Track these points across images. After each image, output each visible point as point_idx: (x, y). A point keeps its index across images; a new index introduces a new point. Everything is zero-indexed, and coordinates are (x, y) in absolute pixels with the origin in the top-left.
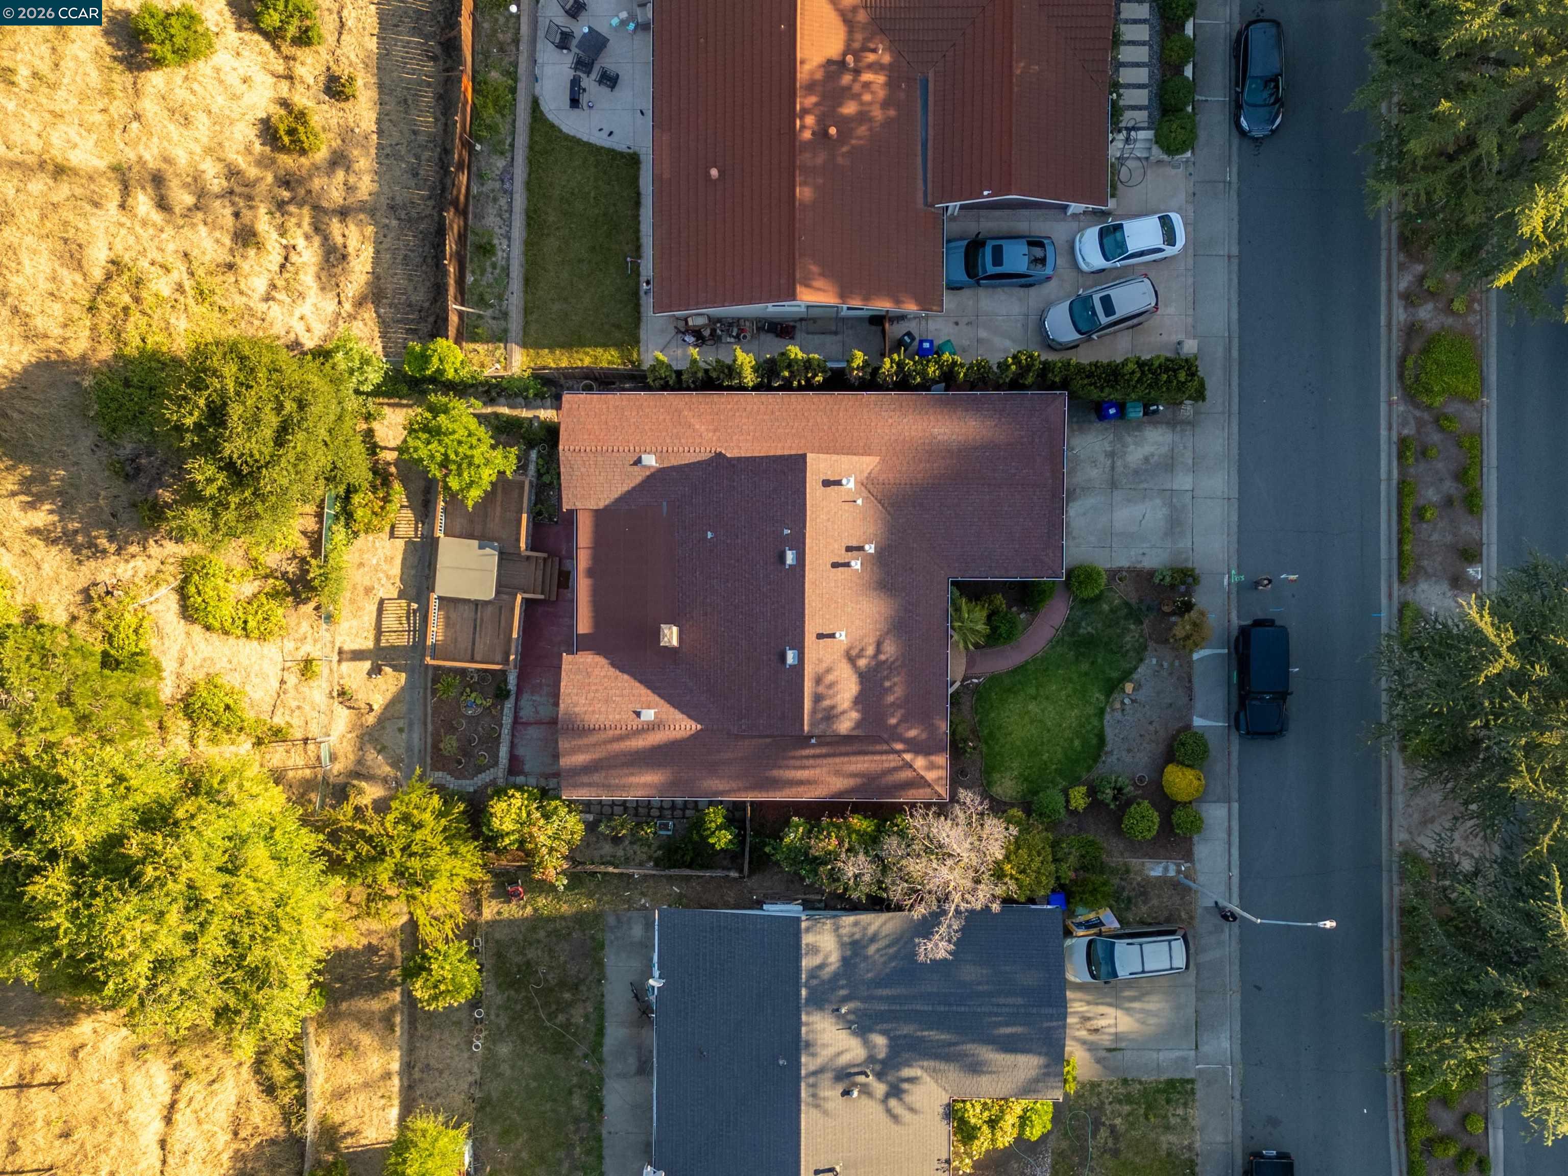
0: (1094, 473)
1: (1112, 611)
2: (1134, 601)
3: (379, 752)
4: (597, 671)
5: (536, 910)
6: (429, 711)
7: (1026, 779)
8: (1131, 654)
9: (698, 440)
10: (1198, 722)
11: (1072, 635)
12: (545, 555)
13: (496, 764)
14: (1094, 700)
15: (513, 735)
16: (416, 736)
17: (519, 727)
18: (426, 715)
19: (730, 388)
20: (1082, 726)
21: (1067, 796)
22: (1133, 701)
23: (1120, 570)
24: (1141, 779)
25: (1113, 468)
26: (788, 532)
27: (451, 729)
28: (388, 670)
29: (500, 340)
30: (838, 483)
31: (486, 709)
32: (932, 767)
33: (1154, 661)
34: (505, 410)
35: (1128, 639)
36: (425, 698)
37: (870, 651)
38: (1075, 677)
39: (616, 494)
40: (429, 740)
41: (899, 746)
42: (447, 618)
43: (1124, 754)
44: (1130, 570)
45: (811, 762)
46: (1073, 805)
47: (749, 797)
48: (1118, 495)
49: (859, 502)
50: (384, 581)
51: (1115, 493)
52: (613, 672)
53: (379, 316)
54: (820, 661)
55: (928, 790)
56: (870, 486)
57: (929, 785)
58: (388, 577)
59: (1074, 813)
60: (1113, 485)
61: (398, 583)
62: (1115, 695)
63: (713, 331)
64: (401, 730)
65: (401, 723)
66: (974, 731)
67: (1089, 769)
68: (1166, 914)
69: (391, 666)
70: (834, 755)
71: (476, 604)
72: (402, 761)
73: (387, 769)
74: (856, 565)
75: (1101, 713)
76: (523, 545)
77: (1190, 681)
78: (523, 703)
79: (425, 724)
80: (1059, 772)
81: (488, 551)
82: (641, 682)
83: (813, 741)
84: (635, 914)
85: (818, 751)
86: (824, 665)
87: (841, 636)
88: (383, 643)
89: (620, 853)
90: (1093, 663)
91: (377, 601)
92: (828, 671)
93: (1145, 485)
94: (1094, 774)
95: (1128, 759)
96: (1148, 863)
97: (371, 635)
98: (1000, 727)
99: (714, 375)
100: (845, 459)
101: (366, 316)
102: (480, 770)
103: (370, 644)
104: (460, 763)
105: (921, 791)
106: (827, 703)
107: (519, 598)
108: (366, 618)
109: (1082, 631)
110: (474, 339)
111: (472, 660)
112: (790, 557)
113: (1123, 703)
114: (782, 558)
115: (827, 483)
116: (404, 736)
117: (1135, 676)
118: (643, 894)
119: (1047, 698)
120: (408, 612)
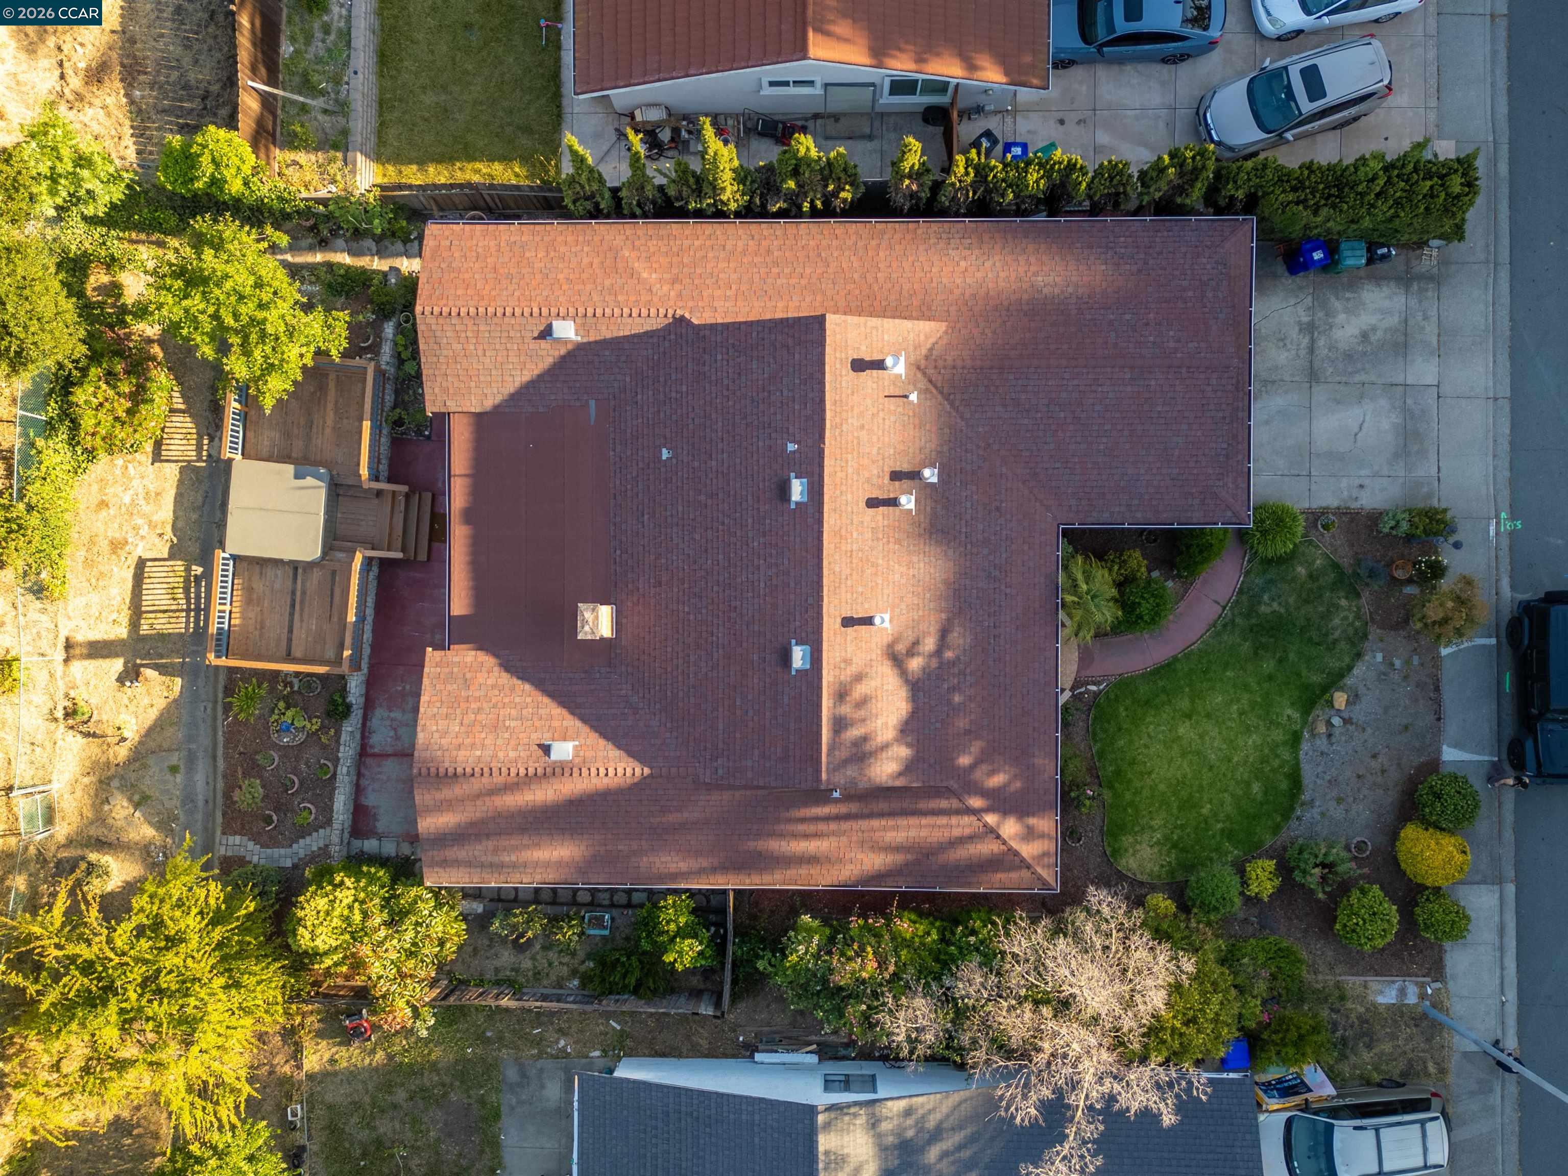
0: (1282, 357)
1: (1311, 576)
2: (1346, 562)
3: (137, 806)
4: (481, 678)
5: (390, 1057)
6: (221, 738)
7: (1175, 846)
8: (1343, 645)
9: (645, 297)
10: (1450, 754)
11: (1248, 616)
12: (404, 488)
13: (329, 822)
14: (1283, 720)
15: (359, 775)
16: (200, 779)
17: (369, 761)
18: (215, 748)
19: (699, 214)
20: (1264, 760)
21: (1242, 872)
22: (1347, 721)
23: (1325, 511)
24: (1360, 846)
25: (1311, 350)
26: (791, 447)
27: (253, 769)
28: (149, 673)
29: (336, 147)
30: (879, 365)
31: (312, 735)
32: (1030, 834)
33: (1379, 657)
34: (345, 259)
35: (1337, 621)
36: (215, 719)
37: (930, 644)
38: (1252, 681)
39: (511, 385)
40: (220, 785)
41: (976, 802)
42: (249, 590)
43: (1333, 804)
44: (1341, 512)
45: (833, 826)
46: (1254, 889)
47: (729, 882)
48: (1320, 393)
49: (914, 397)
50: (144, 531)
51: (1316, 389)
52: (505, 679)
53: (132, 102)
54: (848, 662)
55: (1025, 874)
56: (931, 371)
57: (1029, 867)
58: (152, 525)
59: (1251, 901)
60: (1313, 376)
61: (169, 534)
62: (1317, 711)
63: (676, 131)
64: (174, 769)
65: (174, 759)
66: (1093, 771)
67: (1276, 829)
68: (1401, 1065)
69: (156, 667)
70: (870, 816)
71: (295, 566)
72: (176, 819)
73: (149, 832)
74: (908, 502)
75: (1295, 739)
76: (364, 472)
77: (1437, 689)
78: (375, 723)
79: (214, 758)
80: (1229, 834)
81: (310, 481)
82: (552, 695)
83: (836, 795)
84: (548, 1064)
85: (843, 809)
86: (853, 669)
87: (884, 622)
88: (145, 629)
89: (527, 964)
90: (1280, 661)
91: (132, 561)
92: (859, 678)
93: (1362, 377)
94: (1284, 836)
95: (1338, 813)
96: (1375, 983)
97: (124, 618)
98: (1133, 763)
99: (672, 192)
100: (889, 323)
101: (110, 101)
102: (303, 832)
103: (122, 632)
104: (268, 820)
105: (1014, 875)
106: (854, 733)
107: (359, 558)
108: (114, 591)
109: (1263, 609)
110: (292, 142)
111: (289, 657)
112: (798, 490)
113: (1329, 724)
114: (784, 491)
115: (859, 365)
116: (179, 778)
117: (1349, 681)
118: (562, 1032)
119: (1208, 716)
120: (187, 581)
